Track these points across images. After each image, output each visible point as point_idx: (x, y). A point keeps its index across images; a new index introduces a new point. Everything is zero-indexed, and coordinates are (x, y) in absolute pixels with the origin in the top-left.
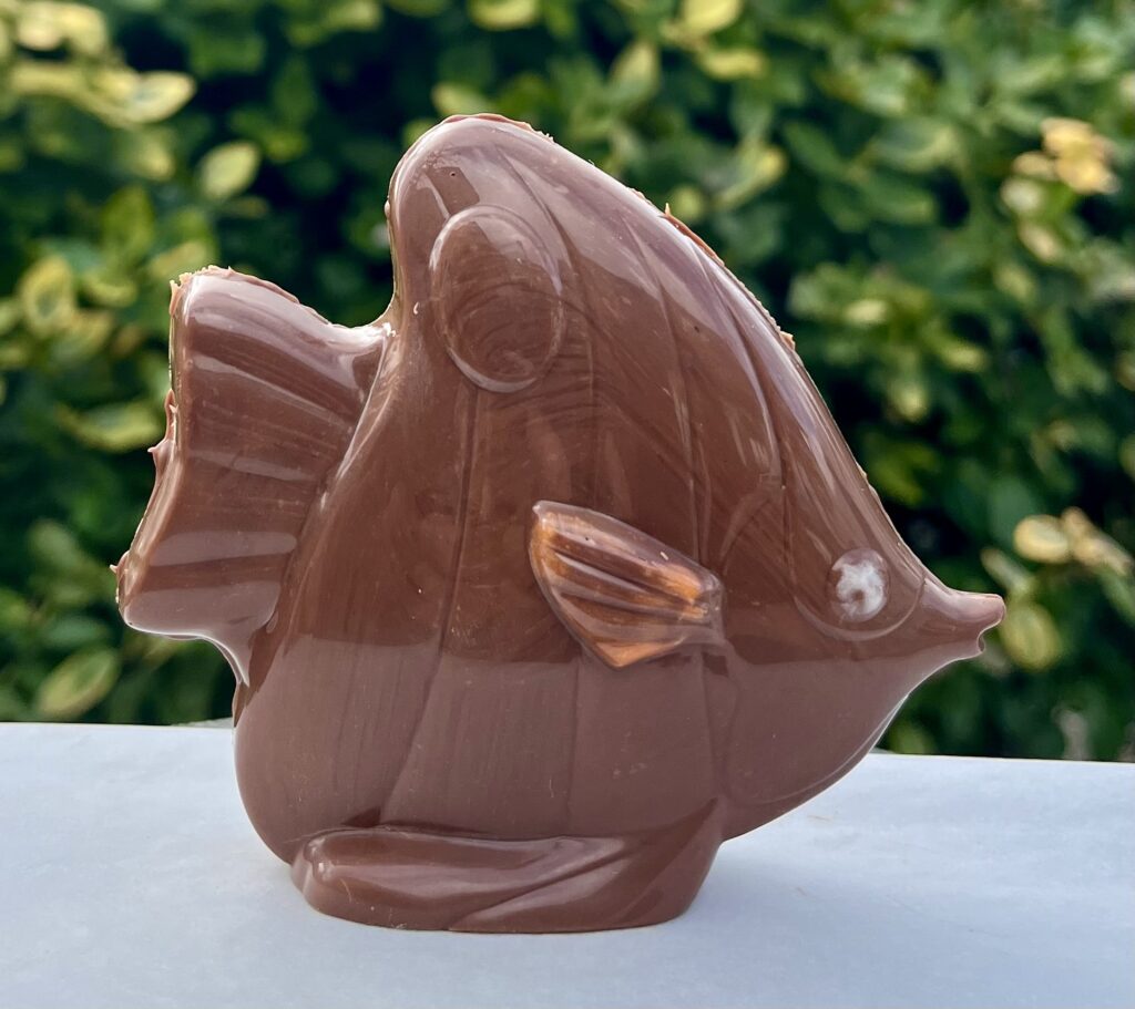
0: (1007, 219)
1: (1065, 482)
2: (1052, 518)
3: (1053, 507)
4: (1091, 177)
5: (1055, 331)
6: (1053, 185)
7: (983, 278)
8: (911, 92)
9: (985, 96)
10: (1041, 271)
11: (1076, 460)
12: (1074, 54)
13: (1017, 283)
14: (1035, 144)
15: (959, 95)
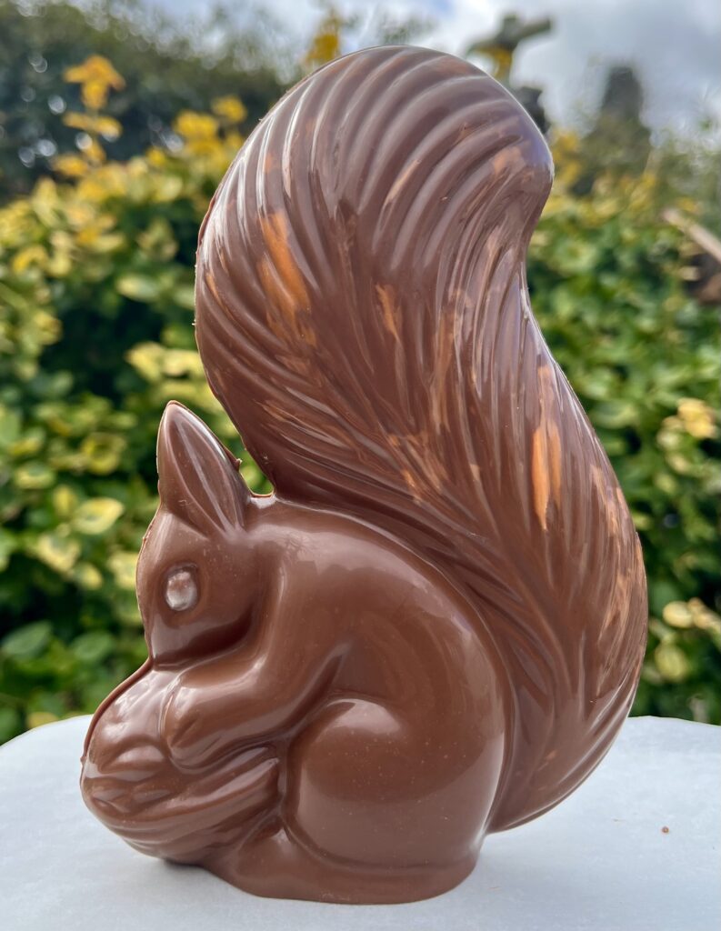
0: (661, 452)
1: (693, 584)
2: (684, 603)
3: (685, 597)
4: (704, 429)
5: (686, 507)
6: (685, 434)
7: (649, 481)
8: (611, 385)
9: (650, 387)
10: (680, 478)
11: (698, 573)
12: (697, 364)
13: (666, 484)
14: (673, 412)
15: (636, 388)
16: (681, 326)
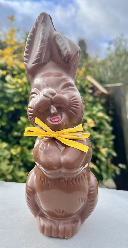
16: (89, 102)
